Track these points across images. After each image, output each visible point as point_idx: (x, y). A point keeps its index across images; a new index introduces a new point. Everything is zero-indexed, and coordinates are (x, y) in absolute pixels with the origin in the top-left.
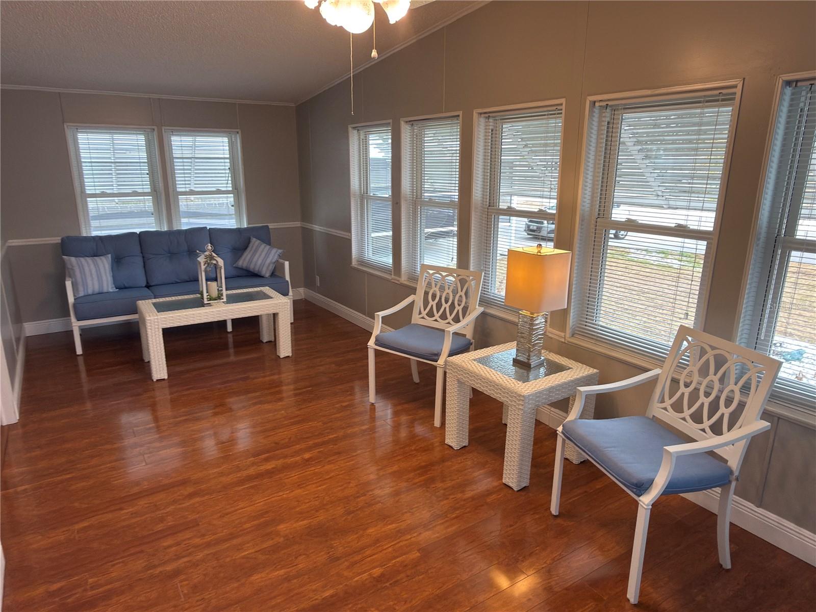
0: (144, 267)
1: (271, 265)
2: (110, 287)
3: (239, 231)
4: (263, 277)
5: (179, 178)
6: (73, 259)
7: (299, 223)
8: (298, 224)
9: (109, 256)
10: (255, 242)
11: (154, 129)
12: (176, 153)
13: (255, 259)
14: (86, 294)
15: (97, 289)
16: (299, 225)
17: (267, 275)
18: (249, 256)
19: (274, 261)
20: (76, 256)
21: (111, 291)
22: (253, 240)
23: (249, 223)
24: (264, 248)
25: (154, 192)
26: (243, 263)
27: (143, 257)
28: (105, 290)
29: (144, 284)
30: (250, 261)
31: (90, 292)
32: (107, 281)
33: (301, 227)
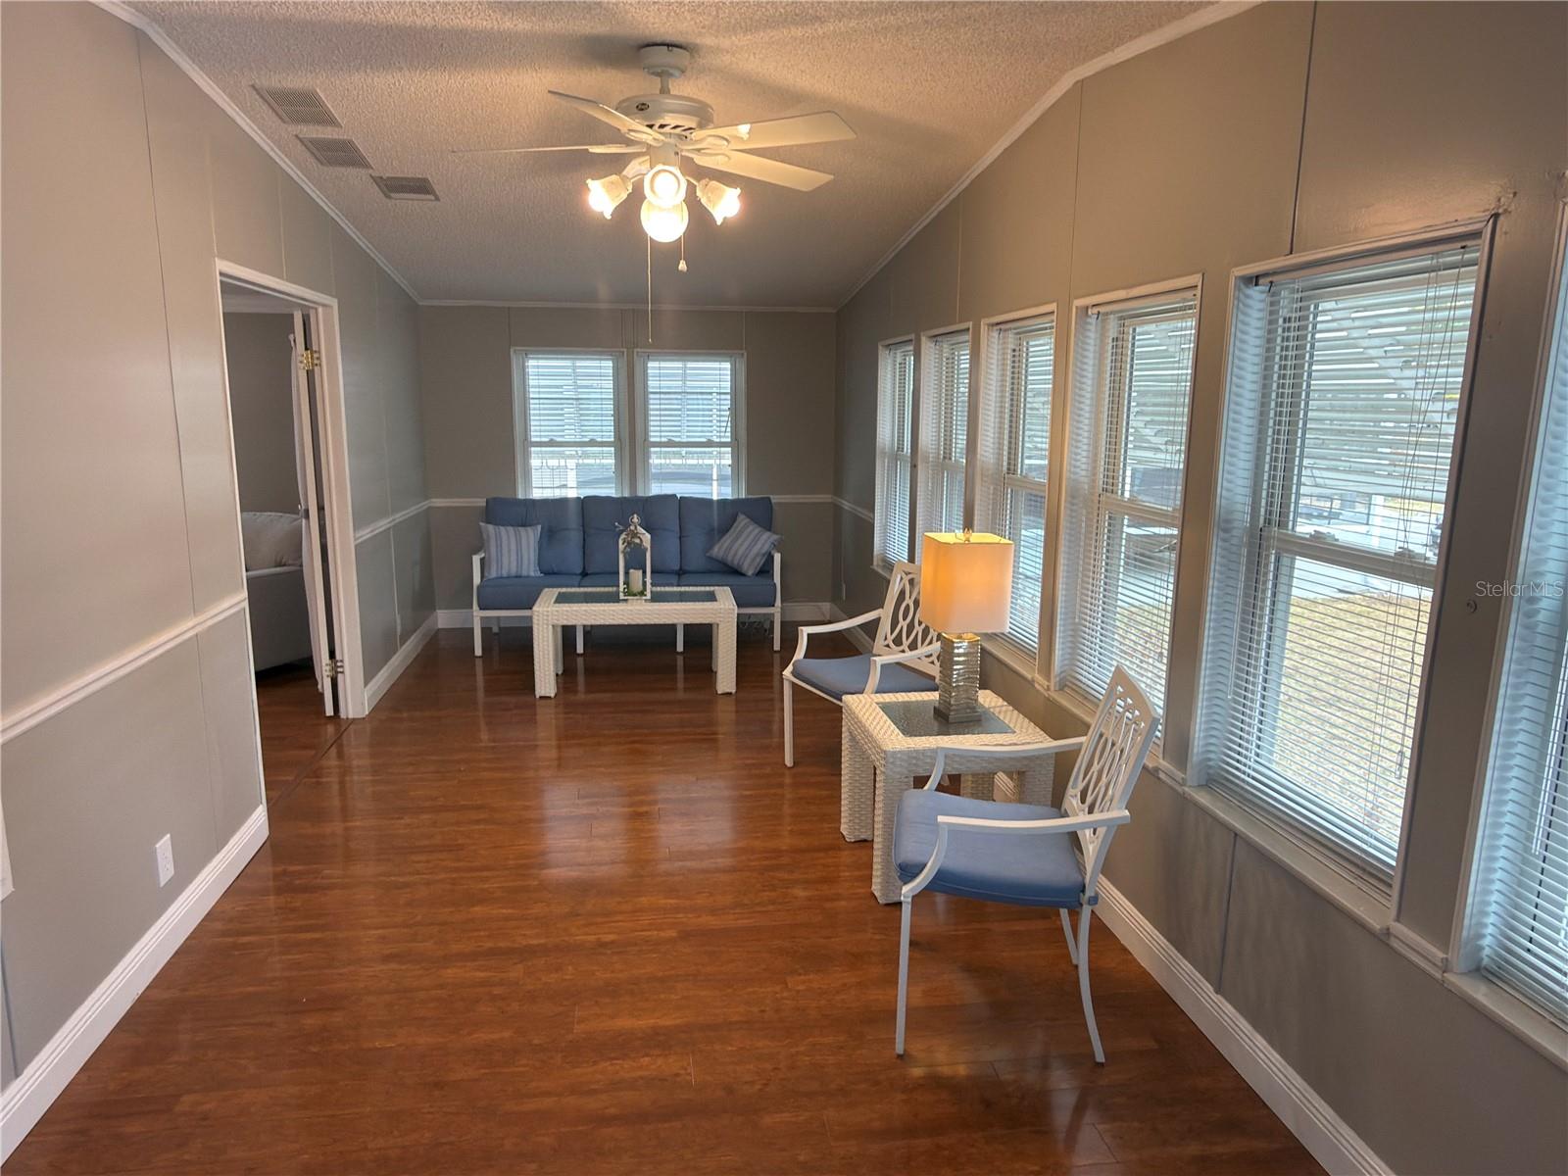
0: (584, 547)
1: (758, 560)
2: (532, 568)
3: (723, 503)
4: (743, 575)
5: (653, 422)
6: (490, 527)
7: (830, 496)
8: (825, 498)
9: (539, 527)
10: (742, 520)
11: (623, 352)
12: (653, 384)
13: (734, 548)
14: (499, 575)
15: (513, 572)
16: (830, 501)
17: (750, 573)
18: (729, 541)
19: (764, 551)
20: (496, 524)
21: (532, 574)
22: (741, 517)
23: (748, 491)
24: (754, 530)
25: (618, 443)
26: (718, 552)
27: (584, 533)
28: (524, 573)
29: (579, 571)
30: (729, 548)
31: (505, 574)
32: (529, 559)
33: (831, 503)
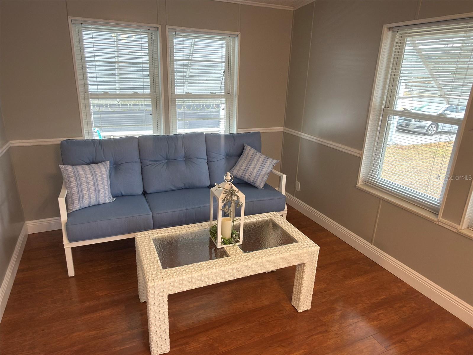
0: (142, 174)
1: (266, 176)
2: (107, 197)
4: (257, 188)
6: (69, 168)
7: (282, 128)
9: (108, 163)
13: (251, 169)
14: (82, 207)
15: (93, 201)
16: (282, 130)
17: (261, 186)
18: (244, 165)
19: (268, 172)
20: (73, 164)
21: (107, 201)
22: (248, 148)
23: (239, 127)
24: (259, 158)
26: (239, 172)
27: (141, 163)
28: (102, 201)
29: (140, 191)
30: (246, 171)
31: (86, 205)
32: (104, 191)
33: (283, 132)
